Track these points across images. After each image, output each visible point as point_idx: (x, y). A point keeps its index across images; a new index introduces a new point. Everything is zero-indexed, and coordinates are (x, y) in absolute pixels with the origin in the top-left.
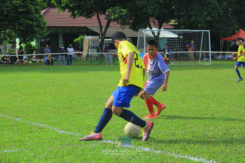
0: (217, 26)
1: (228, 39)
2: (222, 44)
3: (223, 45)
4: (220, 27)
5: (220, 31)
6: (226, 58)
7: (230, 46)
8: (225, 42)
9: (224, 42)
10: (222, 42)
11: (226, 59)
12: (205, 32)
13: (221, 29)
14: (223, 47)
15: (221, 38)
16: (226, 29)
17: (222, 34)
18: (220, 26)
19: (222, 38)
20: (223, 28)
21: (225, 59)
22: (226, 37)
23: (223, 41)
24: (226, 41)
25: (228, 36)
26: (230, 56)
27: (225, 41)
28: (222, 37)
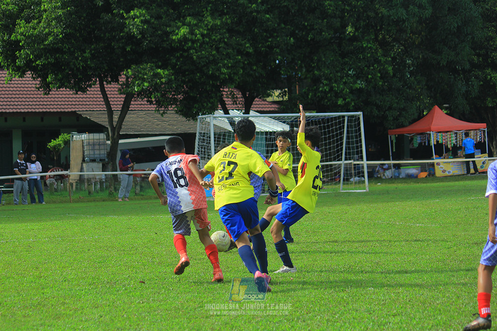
0: (381, 102)
1: (406, 131)
2: (392, 142)
3: (394, 145)
4: (389, 103)
5: (387, 112)
6: (402, 175)
7: (411, 147)
8: (400, 139)
9: (396, 138)
10: (392, 137)
11: (403, 178)
12: (352, 116)
13: (390, 108)
14: (394, 150)
15: (390, 129)
16: (402, 106)
17: (392, 118)
18: (388, 101)
19: (394, 129)
20: (394, 106)
21: (401, 177)
22: (403, 126)
23: (395, 135)
24: (403, 135)
25: (408, 123)
26: (413, 171)
27: (398, 135)
28: (392, 127)
